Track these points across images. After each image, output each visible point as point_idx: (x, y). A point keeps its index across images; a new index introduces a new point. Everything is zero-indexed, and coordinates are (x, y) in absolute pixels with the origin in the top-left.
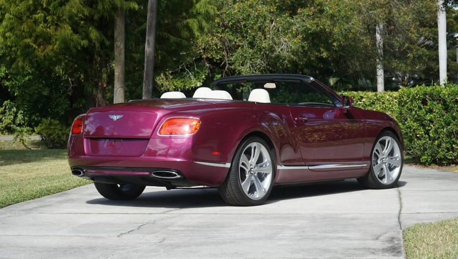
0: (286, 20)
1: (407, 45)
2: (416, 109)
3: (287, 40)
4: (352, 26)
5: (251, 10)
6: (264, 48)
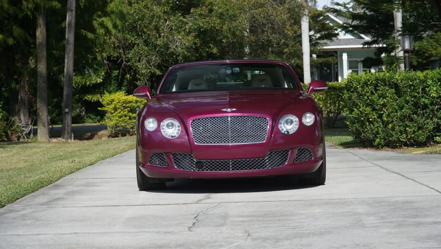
0: (179, 19)
1: (283, 41)
2: (368, 94)
3: (181, 38)
4: (239, 23)
6: (159, 45)
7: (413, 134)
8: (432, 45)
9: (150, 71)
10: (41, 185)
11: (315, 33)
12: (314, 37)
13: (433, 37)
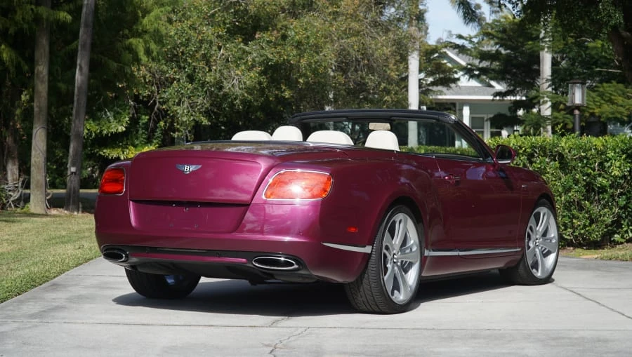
0: (239, 47)
1: (383, 85)
3: (239, 73)
4: (323, 57)
5: (192, 32)
6: (208, 83)
7: (582, 229)
8: (594, 101)
9: (194, 120)
10: (32, 283)
11: (426, 77)
12: (424, 82)
13: (596, 89)
